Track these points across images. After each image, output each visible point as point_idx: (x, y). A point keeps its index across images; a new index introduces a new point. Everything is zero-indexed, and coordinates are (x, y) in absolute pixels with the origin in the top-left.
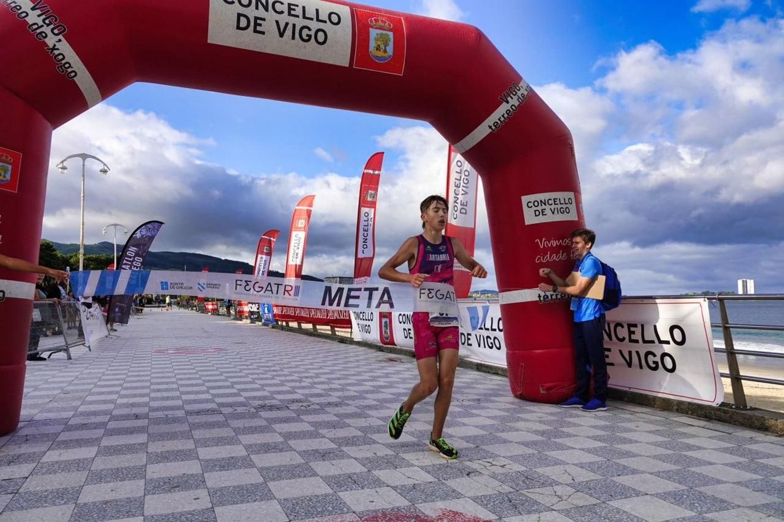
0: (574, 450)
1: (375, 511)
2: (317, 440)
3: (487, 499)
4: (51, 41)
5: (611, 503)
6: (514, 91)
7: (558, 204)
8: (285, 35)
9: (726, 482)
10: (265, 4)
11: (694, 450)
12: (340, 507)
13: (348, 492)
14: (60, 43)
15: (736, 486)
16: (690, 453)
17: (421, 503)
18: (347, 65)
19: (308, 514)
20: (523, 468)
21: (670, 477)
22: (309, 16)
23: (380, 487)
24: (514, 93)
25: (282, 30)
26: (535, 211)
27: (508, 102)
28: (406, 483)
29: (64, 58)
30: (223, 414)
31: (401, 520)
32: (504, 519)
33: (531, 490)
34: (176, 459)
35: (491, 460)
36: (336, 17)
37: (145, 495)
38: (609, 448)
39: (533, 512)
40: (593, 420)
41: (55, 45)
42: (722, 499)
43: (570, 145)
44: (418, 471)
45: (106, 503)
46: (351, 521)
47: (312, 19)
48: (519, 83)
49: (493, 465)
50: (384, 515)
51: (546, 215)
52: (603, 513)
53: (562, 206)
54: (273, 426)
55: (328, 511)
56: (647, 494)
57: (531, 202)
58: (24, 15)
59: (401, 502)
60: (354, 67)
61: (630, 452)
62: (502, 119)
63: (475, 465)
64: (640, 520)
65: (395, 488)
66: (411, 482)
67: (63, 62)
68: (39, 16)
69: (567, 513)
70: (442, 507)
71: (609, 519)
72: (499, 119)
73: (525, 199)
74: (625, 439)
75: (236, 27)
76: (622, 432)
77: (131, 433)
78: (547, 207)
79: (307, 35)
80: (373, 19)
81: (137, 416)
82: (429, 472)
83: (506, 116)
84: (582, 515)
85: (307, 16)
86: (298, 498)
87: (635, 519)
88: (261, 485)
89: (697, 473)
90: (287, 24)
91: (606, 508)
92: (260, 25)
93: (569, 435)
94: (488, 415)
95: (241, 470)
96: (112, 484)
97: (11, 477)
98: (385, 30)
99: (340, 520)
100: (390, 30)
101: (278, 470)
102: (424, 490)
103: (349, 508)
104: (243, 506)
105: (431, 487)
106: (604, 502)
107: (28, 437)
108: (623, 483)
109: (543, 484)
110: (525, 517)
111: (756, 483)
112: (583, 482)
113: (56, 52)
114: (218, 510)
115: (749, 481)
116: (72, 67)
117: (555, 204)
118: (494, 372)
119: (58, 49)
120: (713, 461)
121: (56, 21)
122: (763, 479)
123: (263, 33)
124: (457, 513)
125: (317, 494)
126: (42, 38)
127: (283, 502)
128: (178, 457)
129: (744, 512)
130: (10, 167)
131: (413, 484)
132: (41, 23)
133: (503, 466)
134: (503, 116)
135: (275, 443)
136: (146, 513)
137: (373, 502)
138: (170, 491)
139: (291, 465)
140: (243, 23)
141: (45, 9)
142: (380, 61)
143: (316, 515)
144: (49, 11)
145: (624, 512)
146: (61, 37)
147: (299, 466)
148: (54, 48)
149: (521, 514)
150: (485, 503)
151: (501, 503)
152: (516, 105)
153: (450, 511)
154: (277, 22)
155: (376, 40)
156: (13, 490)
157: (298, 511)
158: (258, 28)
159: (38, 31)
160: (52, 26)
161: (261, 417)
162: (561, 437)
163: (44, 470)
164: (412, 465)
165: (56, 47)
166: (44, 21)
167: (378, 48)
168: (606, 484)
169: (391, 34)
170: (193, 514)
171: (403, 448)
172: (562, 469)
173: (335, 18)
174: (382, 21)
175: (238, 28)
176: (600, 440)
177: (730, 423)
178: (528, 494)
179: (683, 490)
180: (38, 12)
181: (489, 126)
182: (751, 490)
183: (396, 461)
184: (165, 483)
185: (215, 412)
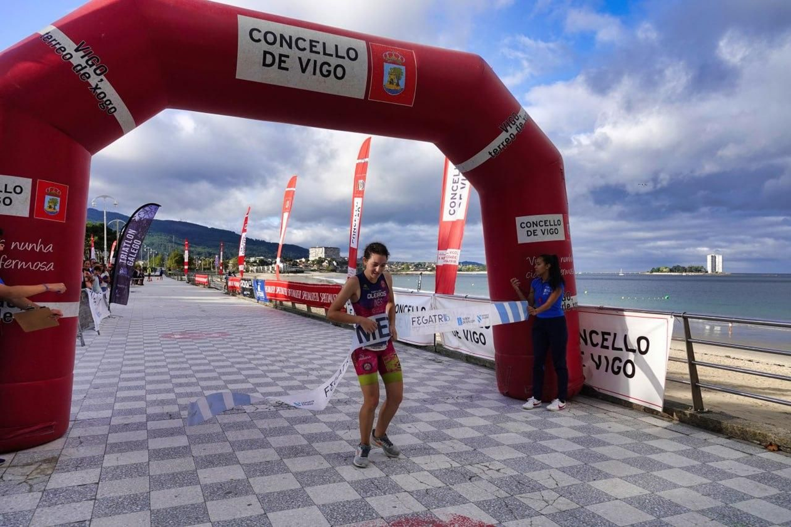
0: (557, 454)
1: (399, 516)
2: (336, 442)
3: (488, 504)
4: (93, 81)
5: (588, 508)
6: (513, 121)
7: (548, 226)
8: (307, 70)
9: (681, 487)
10: (289, 41)
11: (657, 453)
12: (369, 513)
13: (373, 498)
14: (102, 82)
15: (689, 490)
16: (653, 457)
17: (435, 508)
18: (363, 98)
19: (345, 520)
20: (516, 473)
21: (636, 482)
22: (329, 53)
23: (399, 492)
24: (513, 122)
25: (304, 67)
26: (528, 231)
27: (507, 131)
28: (419, 488)
29: (105, 96)
30: (248, 413)
31: (421, 525)
32: (503, 524)
33: (523, 495)
34: (219, 464)
35: (487, 464)
36: (354, 52)
37: (205, 502)
38: (586, 451)
39: (526, 517)
40: (572, 420)
41: (97, 85)
42: (676, 504)
43: (561, 170)
44: (428, 476)
45: (176, 508)
46: (381, 526)
47: (331, 55)
48: (518, 113)
49: (490, 469)
50: (407, 520)
51: (537, 235)
52: (582, 518)
53: (552, 227)
54: (295, 427)
55: (361, 516)
56: (617, 499)
57: (524, 223)
58: (68, 56)
59: (419, 508)
60: (369, 99)
61: (604, 455)
62: (501, 146)
63: (474, 469)
64: (611, 524)
65: (411, 493)
66: (423, 487)
67: (105, 99)
68: (82, 57)
69: (553, 517)
70: (453, 512)
71: (586, 523)
72: (499, 147)
73: (519, 220)
74: (599, 441)
75: (262, 63)
76: (597, 433)
77: (172, 434)
78: (539, 228)
79: (327, 71)
80: (387, 53)
81: (170, 415)
82: (437, 477)
83: (505, 143)
84: (566, 519)
85: (327, 52)
86: (333, 504)
87: (607, 523)
88: (300, 491)
89: (658, 478)
90: (309, 60)
91: (584, 512)
92: (284, 62)
93: (552, 437)
94: (481, 415)
95: (279, 475)
96: (173, 490)
97: (85, 483)
98: (398, 64)
99: (372, 525)
100: (403, 64)
101: (310, 475)
102: (435, 495)
103: (377, 514)
104: (290, 512)
105: (441, 492)
106: (582, 507)
107: (82, 440)
108: (598, 488)
109: (532, 489)
110: (520, 521)
111: (705, 488)
112: (564, 487)
113: (99, 91)
114: (271, 515)
115: (699, 485)
116: (112, 104)
117: (546, 226)
118: (482, 364)
119: (100, 88)
120: (672, 465)
121: (98, 61)
122: (711, 483)
123: (287, 69)
124: (465, 518)
125: (349, 500)
126: (85, 78)
127: (322, 508)
128: (221, 462)
129: (693, 516)
130: (59, 199)
131: (426, 489)
132: (84, 64)
133: (498, 471)
134: (502, 144)
135: (301, 446)
136: (212, 519)
137: (395, 507)
138: (224, 497)
139: (320, 469)
140: (269, 59)
141: (88, 51)
142: (393, 93)
143: (352, 521)
144: (91, 52)
145: (599, 516)
146: (102, 77)
147: (327, 470)
148: (97, 88)
149: (517, 519)
150: (487, 508)
151: (500, 508)
152: (515, 134)
153: (459, 516)
154: (300, 59)
155: (390, 74)
156: (92, 496)
157: (336, 517)
158: (283, 65)
159: (82, 72)
160: (94, 67)
161: (281, 416)
162: (545, 439)
163: (110, 476)
164: (422, 470)
165: (98, 87)
166: (87, 62)
167: (391, 82)
168: (583, 489)
169: (403, 68)
170: (251, 521)
171: (412, 452)
172: (547, 473)
173: (352, 54)
174: (395, 55)
175: (264, 64)
176: (578, 443)
177: (688, 424)
178: (521, 499)
179: (646, 495)
180: (81, 53)
181: (489, 152)
182: (700, 494)
183: (408, 466)
184: (218, 489)
185: (240, 411)
